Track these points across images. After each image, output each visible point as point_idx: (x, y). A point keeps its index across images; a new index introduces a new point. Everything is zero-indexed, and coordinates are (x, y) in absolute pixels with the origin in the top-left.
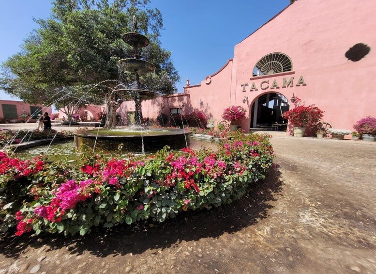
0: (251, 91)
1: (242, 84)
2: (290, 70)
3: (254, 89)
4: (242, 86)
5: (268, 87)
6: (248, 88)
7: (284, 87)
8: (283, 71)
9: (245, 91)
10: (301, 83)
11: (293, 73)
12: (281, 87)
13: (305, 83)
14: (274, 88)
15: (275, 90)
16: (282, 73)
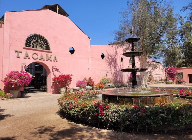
0: (24, 58)
1: (17, 50)
2: (49, 50)
3: (27, 57)
4: (16, 52)
5: (37, 58)
6: (22, 55)
7: (47, 60)
8: (46, 49)
9: (19, 58)
10: (55, 60)
11: (51, 52)
12: (45, 60)
13: (57, 60)
14: (41, 60)
15: (42, 61)
16: (45, 50)
